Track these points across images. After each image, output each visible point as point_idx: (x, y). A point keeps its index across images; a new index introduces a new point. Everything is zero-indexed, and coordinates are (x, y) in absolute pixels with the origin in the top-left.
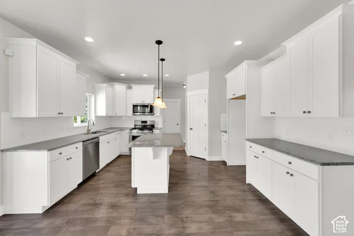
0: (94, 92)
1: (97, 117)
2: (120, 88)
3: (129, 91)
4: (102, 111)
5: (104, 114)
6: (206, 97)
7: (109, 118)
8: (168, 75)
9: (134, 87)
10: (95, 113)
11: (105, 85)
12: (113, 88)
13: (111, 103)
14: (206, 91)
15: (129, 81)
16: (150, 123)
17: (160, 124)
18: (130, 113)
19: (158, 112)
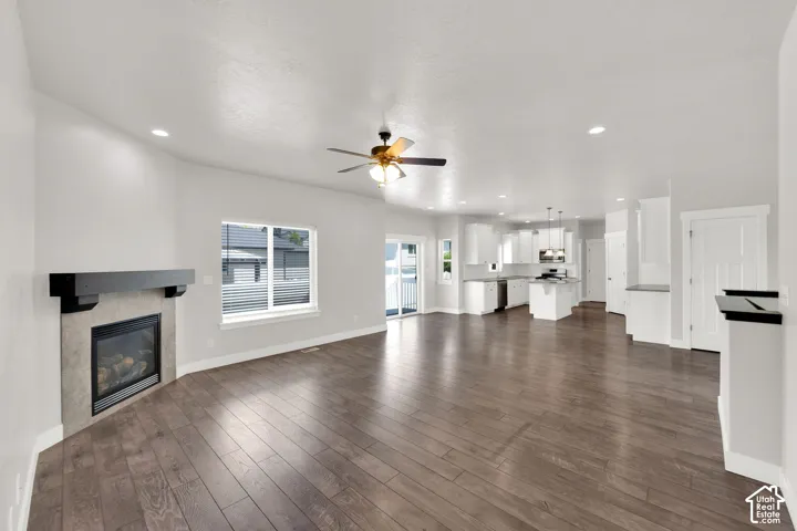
0: (502, 241)
1: (504, 265)
2: (525, 234)
3: (535, 237)
4: (508, 259)
5: (510, 262)
6: (624, 241)
7: (514, 266)
9: (540, 231)
10: (503, 261)
11: (510, 234)
12: (518, 237)
13: (517, 251)
14: (624, 233)
15: (534, 226)
16: (560, 272)
17: (575, 272)
18: (537, 260)
19: (569, 259)
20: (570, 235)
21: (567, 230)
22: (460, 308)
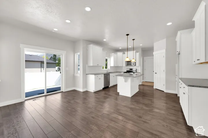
0: (109, 57)
2: (120, 54)
3: (124, 55)
5: (113, 66)
6: (164, 54)
8: (141, 45)
9: (126, 53)
10: (110, 65)
11: (113, 54)
12: (117, 55)
13: (116, 61)
14: (164, 51)
15: (124, 50)
16: (134, 70)
17: (140, 70)
18: (124, 65)
19: (137, 64)
20: (138, 54)
21: (137, 52)
22: (83, 88)
